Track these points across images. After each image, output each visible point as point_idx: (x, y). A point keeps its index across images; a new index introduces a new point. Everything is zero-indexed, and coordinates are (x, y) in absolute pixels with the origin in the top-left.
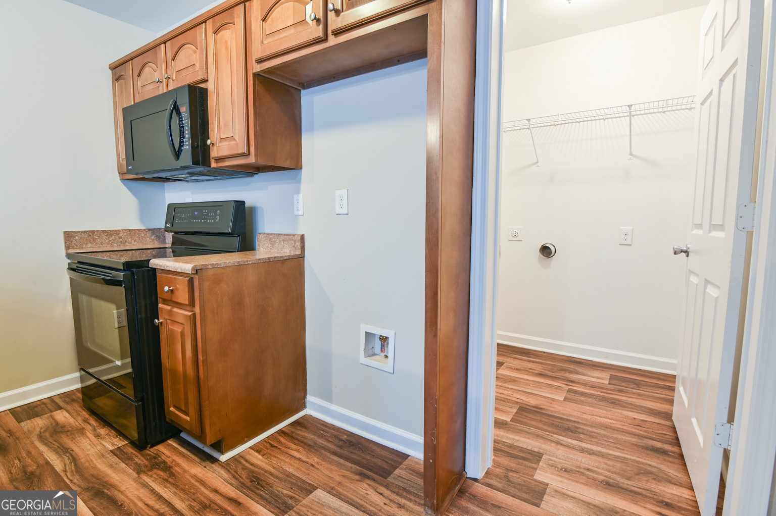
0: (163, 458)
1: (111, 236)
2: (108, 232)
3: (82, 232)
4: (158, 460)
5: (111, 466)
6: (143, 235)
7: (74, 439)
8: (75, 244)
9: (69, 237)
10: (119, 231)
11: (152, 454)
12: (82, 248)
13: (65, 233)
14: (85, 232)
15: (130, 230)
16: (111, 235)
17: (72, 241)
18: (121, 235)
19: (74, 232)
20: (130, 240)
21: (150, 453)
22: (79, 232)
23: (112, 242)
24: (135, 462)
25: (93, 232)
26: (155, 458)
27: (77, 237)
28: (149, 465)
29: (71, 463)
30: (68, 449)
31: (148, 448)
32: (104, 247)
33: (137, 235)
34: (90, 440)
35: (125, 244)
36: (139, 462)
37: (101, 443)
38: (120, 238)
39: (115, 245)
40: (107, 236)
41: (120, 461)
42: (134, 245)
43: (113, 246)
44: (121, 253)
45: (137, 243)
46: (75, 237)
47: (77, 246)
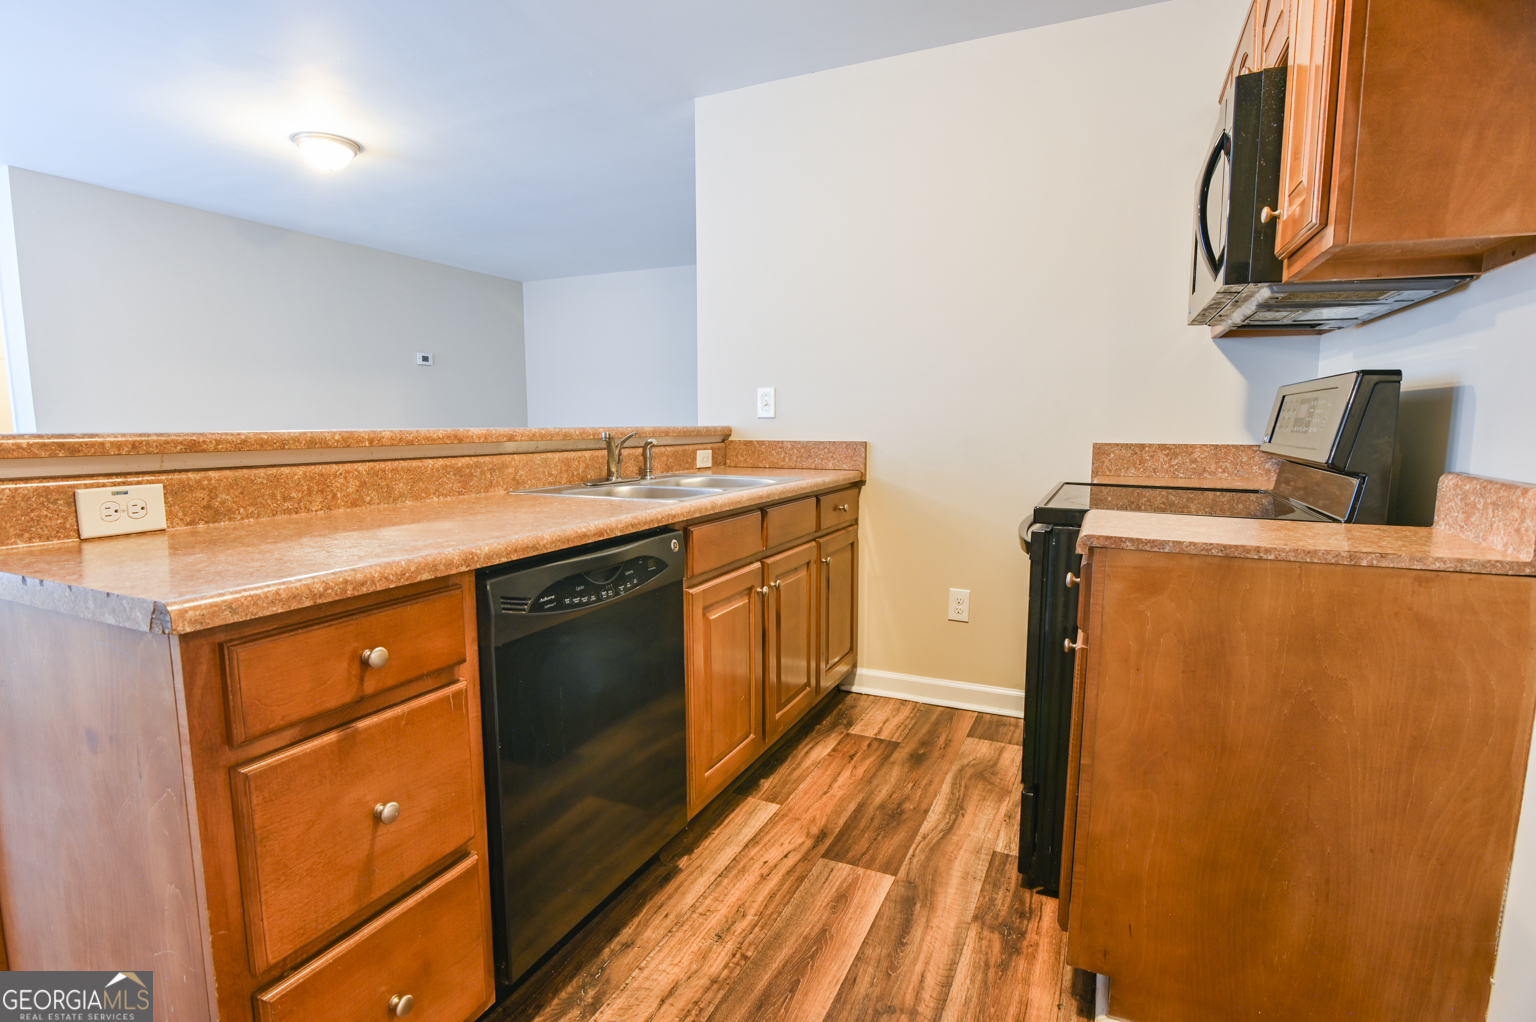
0: (1030, 926)
1: (1176, 457)
2: (1170, 449)
3: (1122, 445)
4: (1021, 922)
5: (965, 876)
6: (1245, 459)
7: (984, 800)
8: (1107, 467)
9: (1100, 451)
10: (1193, 446)
11: (1027, 905)
12: (1119, 476)
13: (1096, 446)
14: (1127, 446)
15: (1216, 447)
16: (1176, 455)
17: (1103, 462)
18: (1195, 455)
19: (1109, 444)
20: (1213, 467)
21: (1028, 900)
22: (1117, 445)
23: (1176, 470)
24: (995, 896)
25: (1142, 446)
26: (1022, 915)
27: (1112, 455)
28: (1000, 920)
29: (942, 831)
30: (962, 808)
31: (1035, 891)
32: (1158, 477)
33: (1230, 458)
34: (995, 815)
35: (1200, 474)
36: (999, 902)
37: (999, 831)
38: (1194, 461)
39: (1181, 475)
40: (1167, 455)
41: (983, 879)
42: (1220, 479)
43: (1177, 477)
44: (1191, 494)
45: (1230, 475)
46: (1108, 455)
47: (1110, 471)
